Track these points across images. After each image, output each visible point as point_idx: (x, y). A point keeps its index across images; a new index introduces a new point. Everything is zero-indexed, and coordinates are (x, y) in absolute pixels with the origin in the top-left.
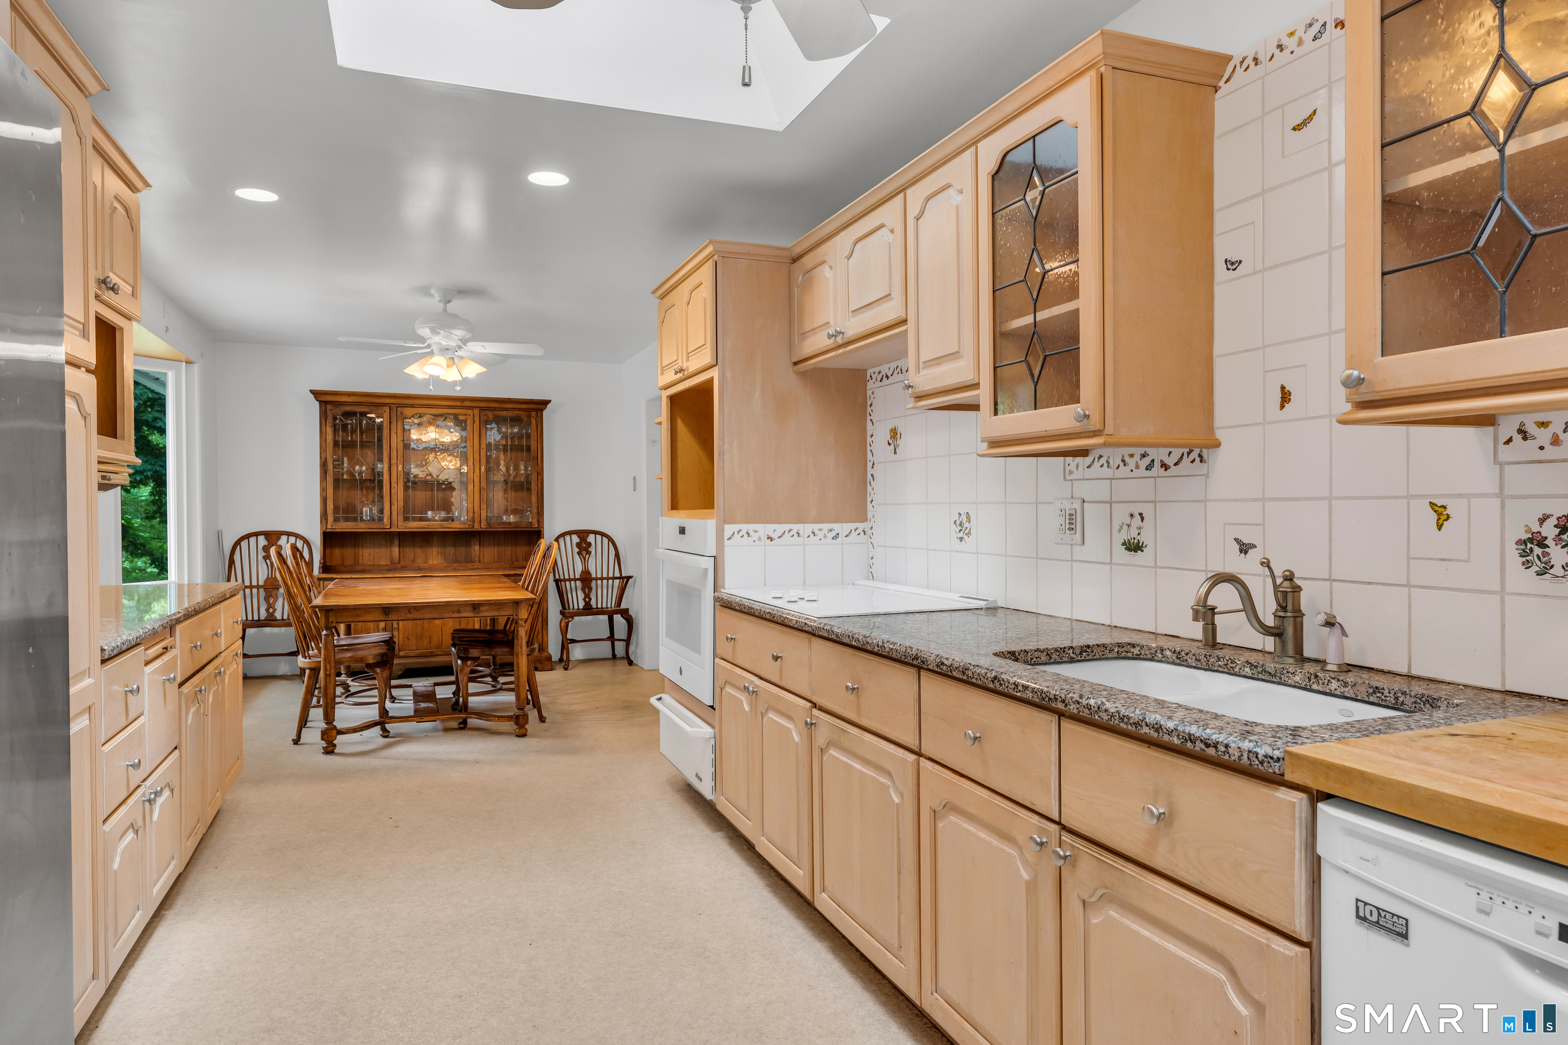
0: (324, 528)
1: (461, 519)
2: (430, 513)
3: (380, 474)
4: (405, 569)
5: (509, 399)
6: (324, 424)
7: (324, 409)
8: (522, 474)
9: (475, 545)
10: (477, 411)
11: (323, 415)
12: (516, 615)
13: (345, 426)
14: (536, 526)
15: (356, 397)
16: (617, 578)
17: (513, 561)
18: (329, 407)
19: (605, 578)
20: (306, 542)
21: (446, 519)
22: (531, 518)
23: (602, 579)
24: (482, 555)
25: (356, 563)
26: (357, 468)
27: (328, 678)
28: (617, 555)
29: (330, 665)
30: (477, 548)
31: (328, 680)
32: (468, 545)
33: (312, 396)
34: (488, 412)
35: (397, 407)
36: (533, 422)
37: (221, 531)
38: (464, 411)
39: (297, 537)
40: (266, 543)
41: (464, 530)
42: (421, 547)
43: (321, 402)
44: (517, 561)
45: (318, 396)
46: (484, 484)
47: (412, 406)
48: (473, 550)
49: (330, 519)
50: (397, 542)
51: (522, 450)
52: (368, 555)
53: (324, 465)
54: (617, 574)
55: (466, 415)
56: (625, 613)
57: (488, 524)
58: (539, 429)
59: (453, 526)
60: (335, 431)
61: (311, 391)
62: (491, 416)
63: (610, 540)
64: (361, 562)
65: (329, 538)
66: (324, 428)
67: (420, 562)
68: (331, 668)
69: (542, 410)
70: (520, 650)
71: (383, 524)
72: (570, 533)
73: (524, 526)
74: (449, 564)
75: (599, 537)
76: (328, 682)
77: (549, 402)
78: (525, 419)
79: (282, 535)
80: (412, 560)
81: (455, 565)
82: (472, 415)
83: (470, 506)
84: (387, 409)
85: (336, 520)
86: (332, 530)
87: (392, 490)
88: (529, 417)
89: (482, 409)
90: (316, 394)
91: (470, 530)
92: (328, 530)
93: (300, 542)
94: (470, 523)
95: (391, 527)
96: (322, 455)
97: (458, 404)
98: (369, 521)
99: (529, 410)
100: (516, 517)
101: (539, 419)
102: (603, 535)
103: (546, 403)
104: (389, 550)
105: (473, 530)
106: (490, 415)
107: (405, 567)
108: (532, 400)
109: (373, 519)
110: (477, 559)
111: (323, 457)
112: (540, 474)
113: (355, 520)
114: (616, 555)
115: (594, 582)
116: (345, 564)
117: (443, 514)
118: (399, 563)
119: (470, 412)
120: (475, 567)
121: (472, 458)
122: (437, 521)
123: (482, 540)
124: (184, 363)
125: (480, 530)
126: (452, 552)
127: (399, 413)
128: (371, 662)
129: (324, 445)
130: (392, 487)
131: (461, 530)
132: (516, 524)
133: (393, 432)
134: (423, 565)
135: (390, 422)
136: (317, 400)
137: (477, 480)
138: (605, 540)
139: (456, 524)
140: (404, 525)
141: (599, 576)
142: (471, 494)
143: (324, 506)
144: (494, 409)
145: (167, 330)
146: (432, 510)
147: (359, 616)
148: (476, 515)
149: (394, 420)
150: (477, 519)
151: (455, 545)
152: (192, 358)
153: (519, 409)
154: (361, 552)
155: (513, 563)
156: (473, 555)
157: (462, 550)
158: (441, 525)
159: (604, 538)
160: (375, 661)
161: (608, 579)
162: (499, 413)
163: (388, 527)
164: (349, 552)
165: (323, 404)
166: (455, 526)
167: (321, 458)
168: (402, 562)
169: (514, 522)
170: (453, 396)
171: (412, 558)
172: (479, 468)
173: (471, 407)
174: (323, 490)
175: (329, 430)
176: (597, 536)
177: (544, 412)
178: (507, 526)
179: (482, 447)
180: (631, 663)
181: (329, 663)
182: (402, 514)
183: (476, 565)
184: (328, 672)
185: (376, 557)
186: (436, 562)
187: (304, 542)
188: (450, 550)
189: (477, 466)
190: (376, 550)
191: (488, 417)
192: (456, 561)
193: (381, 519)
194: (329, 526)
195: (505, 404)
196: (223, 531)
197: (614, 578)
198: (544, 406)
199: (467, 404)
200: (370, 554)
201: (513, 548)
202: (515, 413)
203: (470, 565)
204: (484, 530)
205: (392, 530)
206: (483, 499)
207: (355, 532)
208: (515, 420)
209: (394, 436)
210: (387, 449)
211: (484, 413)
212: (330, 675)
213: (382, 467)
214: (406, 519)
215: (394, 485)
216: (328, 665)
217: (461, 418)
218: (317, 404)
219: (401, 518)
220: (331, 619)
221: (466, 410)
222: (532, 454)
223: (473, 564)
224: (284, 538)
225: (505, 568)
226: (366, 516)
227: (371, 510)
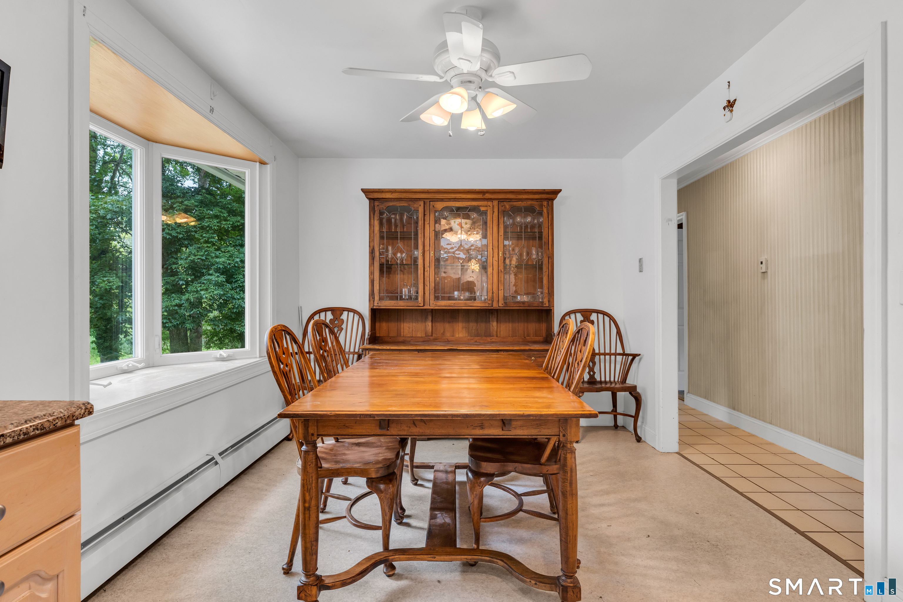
0: (372, 306)
1: (481, 299)
2: (456, 293)
3: (416, 260)
4: (436, 341)
5: (524, 190)
6: (372, 218)
7: (373, 205)
8: (534, 259)
9: (493, 321)
10: (496, 203)
11: (372, 210)
12: (564, 436)
13: (389, 221)
14: (547, 305)
15: (397, 194)
16: (620, 354)
17: (525, 336)
18: (376, 203)
19: (608, 354)
20: (361, 317)
21: (470, 299)
22: (541, 297)
23: (605, 354)
24: (499, 331)
25: (399, 335)
26: (399, 255)
27: (307, 512)
28: (619, 333)
29: (310, 495)
30: (495, 324)
31: (307, 515)
32: (488, 321)
33: (363, 195)
34: (505, 203)
35: (430, 201)
36: (545, 210)
37: (301, 307)
38: (485, 203)
39: (354, 313)
40: (332, 317)
41: (484, 308)
42: (449, 322)
43: (370, 199)
44: (528, 336)
45: (368, 194)
46: (501, 268)
47: (442, 200)
48: (491, 326)
49: (377, 298)
50: (430, 318)
51: (534, 238)
52: (408, 328)
53: (372, 252)
54: (619, 350)
55: (487, 206)
56: (633, 391)
57: (505, 303)
58: (550, 216)
59: (475, 305)
60: (381, 224)
61: (363, 190)
62: (508, 207)
63: (611, 318)
64: (402, 334)
65: (375, 313)
66: (372, 221)
67: (448, 335)
68: (311, 499)
69: (553, 200)
70: (568, 489)
71: (418, 302)
72: (575, 312)
73: (536, 305)
74: (472, 338)
75: (601, 316)
76: (307, 519)
77: (560, 191)
78: (538, 208)
79: (344, 311)
80: (442, 334)
81: (476, 338)
82: (492, 206)
83: (490, 287)
84: (422, 203)
85: (381, 299)
86: (377, 307)
87: (426, 273)
88: (541, 206)
89: (500, 201)
90: (366, 192)
91: (490, 308)
92: (375, 307)
93: (357, 317)
94: (490, 302)
95: (424, 305)
96: (371, 243)
97: (480, 196)
98: (407, 299)
99: (542, 200)
100: (528, 297)
101: (550, 208)
102: (604, 314)
103: (556, 192)
104: (424, 324)
105: (492, 308)
106: (507, 205)
107: (437, 339)
108: (545, 190)
109: (410, 298)
110: (495, 333)
111: (371, 245)
112: (551, 258)
113: (396, 298)
114: (617, 333)
115: (597, 357)
116: (390, 335)
117: (467, 294)
118: (432, 336)
119: (490, 203)
120: (493, 340)
121: (491, 244)
122: (462, 300)
123: (499, 317)
124: (258, 163)
125: (498, 308)
126: (474, 328)
127: (431, 207)
128: (374, 477)
129: (372, 235)
130: (426, 270)
131: (482, 308)
132: (529, 304)
133: (426, 223)
134: (451, 338)
135: (424, 215)
136: (367, 198)
137: (495, 263)
138: (607, 319)
139: (478, 303)
140: (435, 304)
141: (602, 351)
142: (490, 276)
143: (372, 286)
144: (510, 200)
145: (212, 110)
146: (458, 291)
147: (348, 427)
148: (494, 295)
149: (427, 213)
150: (495, 299)
151: (477, 322)
152: (266, 160)
153: (532, 199)
154: (402, 326)
155: (525, 338)
156: (491, 330)
157: (482, 326)
158: (465, 304)
159: (605, 317)
160: (379, 475)
161: (610, 354)
162: (515, 204)
163: (422, 305)
164: (393, 326)
165: (372, 200)
166: (477, 305)
167: (370, 246)
168: (434, 335)
169: (527, 302)
170: (476, 190)
171: (442, 331)
172: (497, 253)
173: (491, 199)
174: (371, 273)
175: (377, 223)
176: (599, 314)
177: (555, 202)
178: (521, 305)
179: (500, 234)
180: (639, 439)
181: (309, 491)
182: (433, 294)
183: (494, 339)
184: (307, 505)
185: (414, 330)
186: (461, 335)
187: (359, 317)
188: (473, 325)
189: (496, 251)
190: (414, 324)
191: (505, 207)
192: (477, 335)
193: (417, 298)
194: (376, 304)
195: (520, 194)
196: (302, 308)
197: (616, 354)
198: (554, 196)
199: (488, 196)
200: (409, 328)
201: (525, 325)
202: (529, 203)
203: (489, 339)
204: (501, 308)
205: (425, 307)
206: (501, 281)
207: (398, 309)
208: (530, 210)
209: (427, 226)
210: (421, 238)
211: (502, 204)
212: (309, 509)
213: (418, 253)
214: (437, 298)
215: (427, 269)
216: (307, 494)
217: (482, 209)
218: (367, 201)
219: (432, 297)
220: (311, 431)
221: (486, 202)
222: (544, 240)
223: (492, 338)
224: (345, 313)
225: (518, 344)
226: (405, 296)
227: (409, 291)
